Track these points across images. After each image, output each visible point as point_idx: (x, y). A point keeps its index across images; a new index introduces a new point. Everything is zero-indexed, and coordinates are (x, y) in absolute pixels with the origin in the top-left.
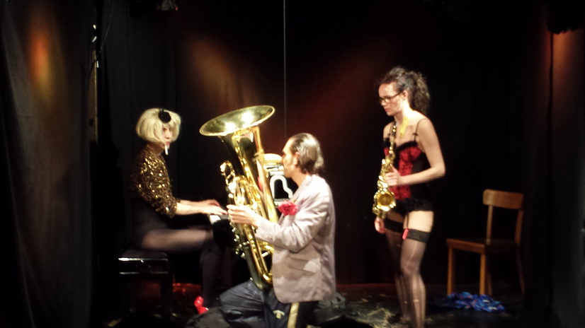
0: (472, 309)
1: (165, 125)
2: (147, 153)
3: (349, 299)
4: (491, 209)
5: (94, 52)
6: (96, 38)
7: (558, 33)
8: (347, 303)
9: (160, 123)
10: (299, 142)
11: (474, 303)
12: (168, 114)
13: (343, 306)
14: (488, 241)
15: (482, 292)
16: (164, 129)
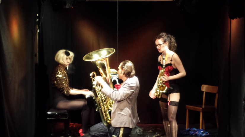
0: (196, 135)
1: (67, 57)
2: (59, 68)
3: (144, 131)
4: (204, 93)
5: (37, 26)
6: (38, 20)
7: (233, 19)
8: (143, 132)
9: (65, 56)
10: (124, 64)
11: (197, 133)
12: (69, 52)
13: (142, 133)
14: (203, 106)
15: (201, 128)
16: (67, 59)
